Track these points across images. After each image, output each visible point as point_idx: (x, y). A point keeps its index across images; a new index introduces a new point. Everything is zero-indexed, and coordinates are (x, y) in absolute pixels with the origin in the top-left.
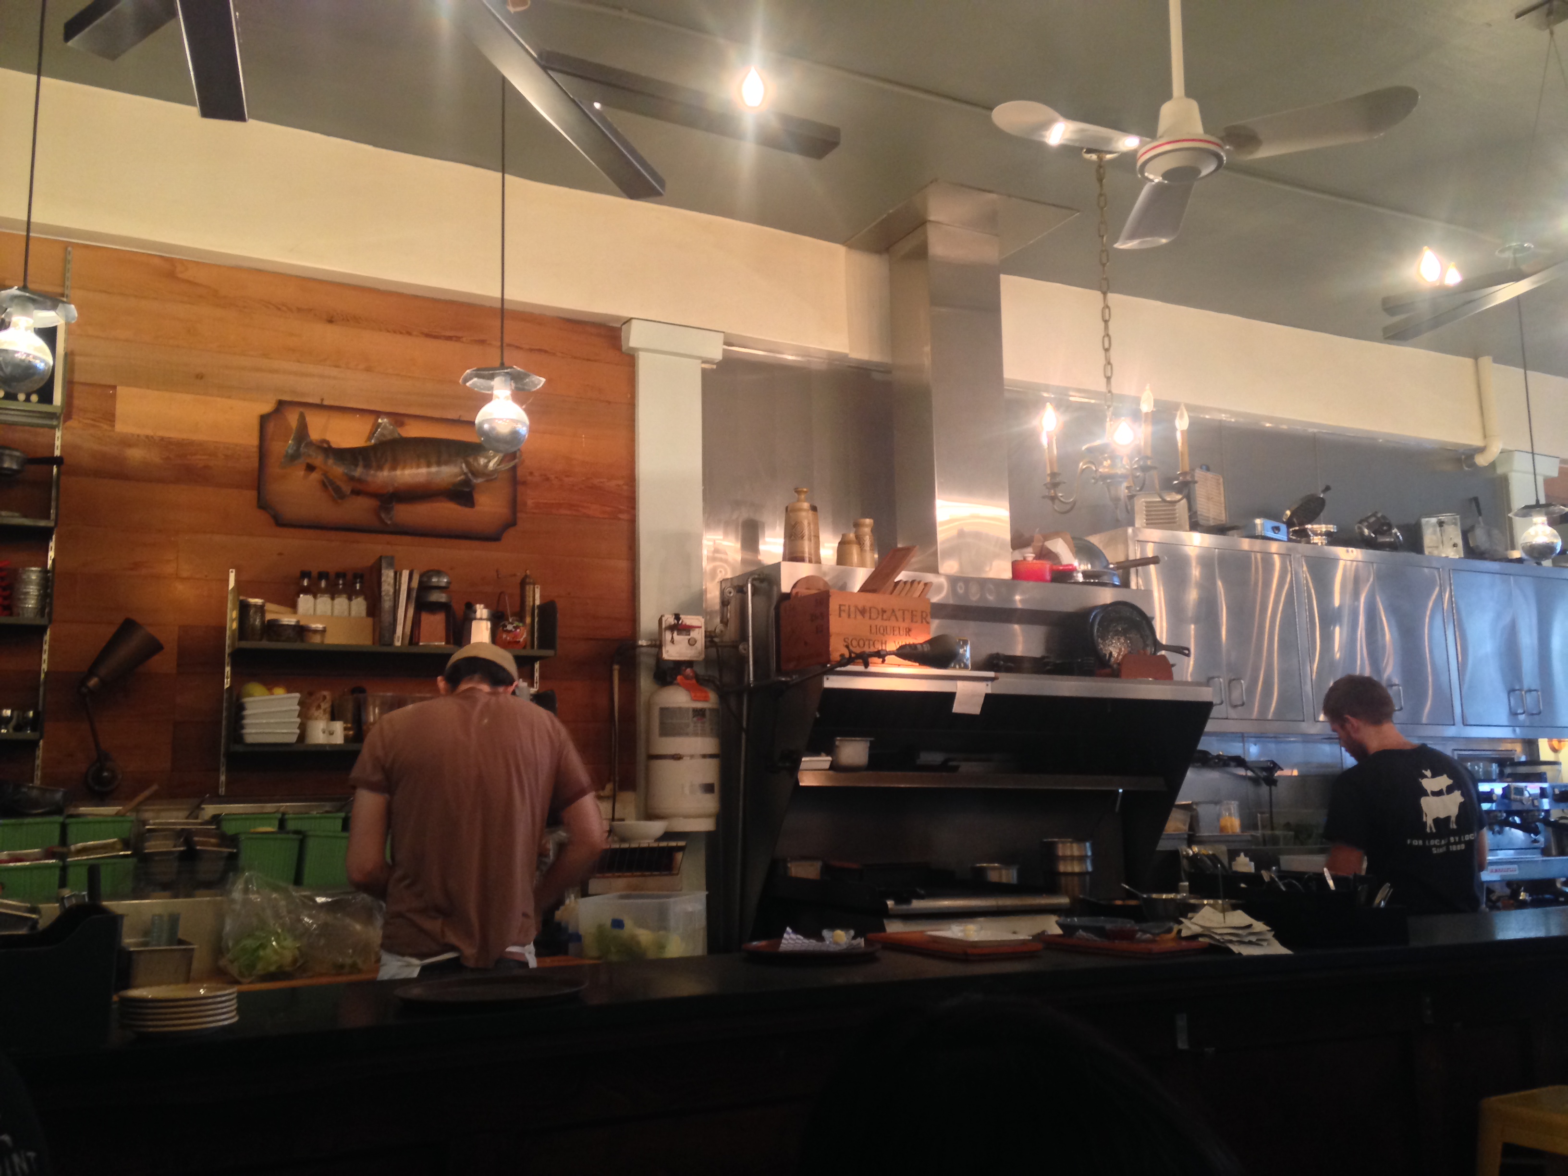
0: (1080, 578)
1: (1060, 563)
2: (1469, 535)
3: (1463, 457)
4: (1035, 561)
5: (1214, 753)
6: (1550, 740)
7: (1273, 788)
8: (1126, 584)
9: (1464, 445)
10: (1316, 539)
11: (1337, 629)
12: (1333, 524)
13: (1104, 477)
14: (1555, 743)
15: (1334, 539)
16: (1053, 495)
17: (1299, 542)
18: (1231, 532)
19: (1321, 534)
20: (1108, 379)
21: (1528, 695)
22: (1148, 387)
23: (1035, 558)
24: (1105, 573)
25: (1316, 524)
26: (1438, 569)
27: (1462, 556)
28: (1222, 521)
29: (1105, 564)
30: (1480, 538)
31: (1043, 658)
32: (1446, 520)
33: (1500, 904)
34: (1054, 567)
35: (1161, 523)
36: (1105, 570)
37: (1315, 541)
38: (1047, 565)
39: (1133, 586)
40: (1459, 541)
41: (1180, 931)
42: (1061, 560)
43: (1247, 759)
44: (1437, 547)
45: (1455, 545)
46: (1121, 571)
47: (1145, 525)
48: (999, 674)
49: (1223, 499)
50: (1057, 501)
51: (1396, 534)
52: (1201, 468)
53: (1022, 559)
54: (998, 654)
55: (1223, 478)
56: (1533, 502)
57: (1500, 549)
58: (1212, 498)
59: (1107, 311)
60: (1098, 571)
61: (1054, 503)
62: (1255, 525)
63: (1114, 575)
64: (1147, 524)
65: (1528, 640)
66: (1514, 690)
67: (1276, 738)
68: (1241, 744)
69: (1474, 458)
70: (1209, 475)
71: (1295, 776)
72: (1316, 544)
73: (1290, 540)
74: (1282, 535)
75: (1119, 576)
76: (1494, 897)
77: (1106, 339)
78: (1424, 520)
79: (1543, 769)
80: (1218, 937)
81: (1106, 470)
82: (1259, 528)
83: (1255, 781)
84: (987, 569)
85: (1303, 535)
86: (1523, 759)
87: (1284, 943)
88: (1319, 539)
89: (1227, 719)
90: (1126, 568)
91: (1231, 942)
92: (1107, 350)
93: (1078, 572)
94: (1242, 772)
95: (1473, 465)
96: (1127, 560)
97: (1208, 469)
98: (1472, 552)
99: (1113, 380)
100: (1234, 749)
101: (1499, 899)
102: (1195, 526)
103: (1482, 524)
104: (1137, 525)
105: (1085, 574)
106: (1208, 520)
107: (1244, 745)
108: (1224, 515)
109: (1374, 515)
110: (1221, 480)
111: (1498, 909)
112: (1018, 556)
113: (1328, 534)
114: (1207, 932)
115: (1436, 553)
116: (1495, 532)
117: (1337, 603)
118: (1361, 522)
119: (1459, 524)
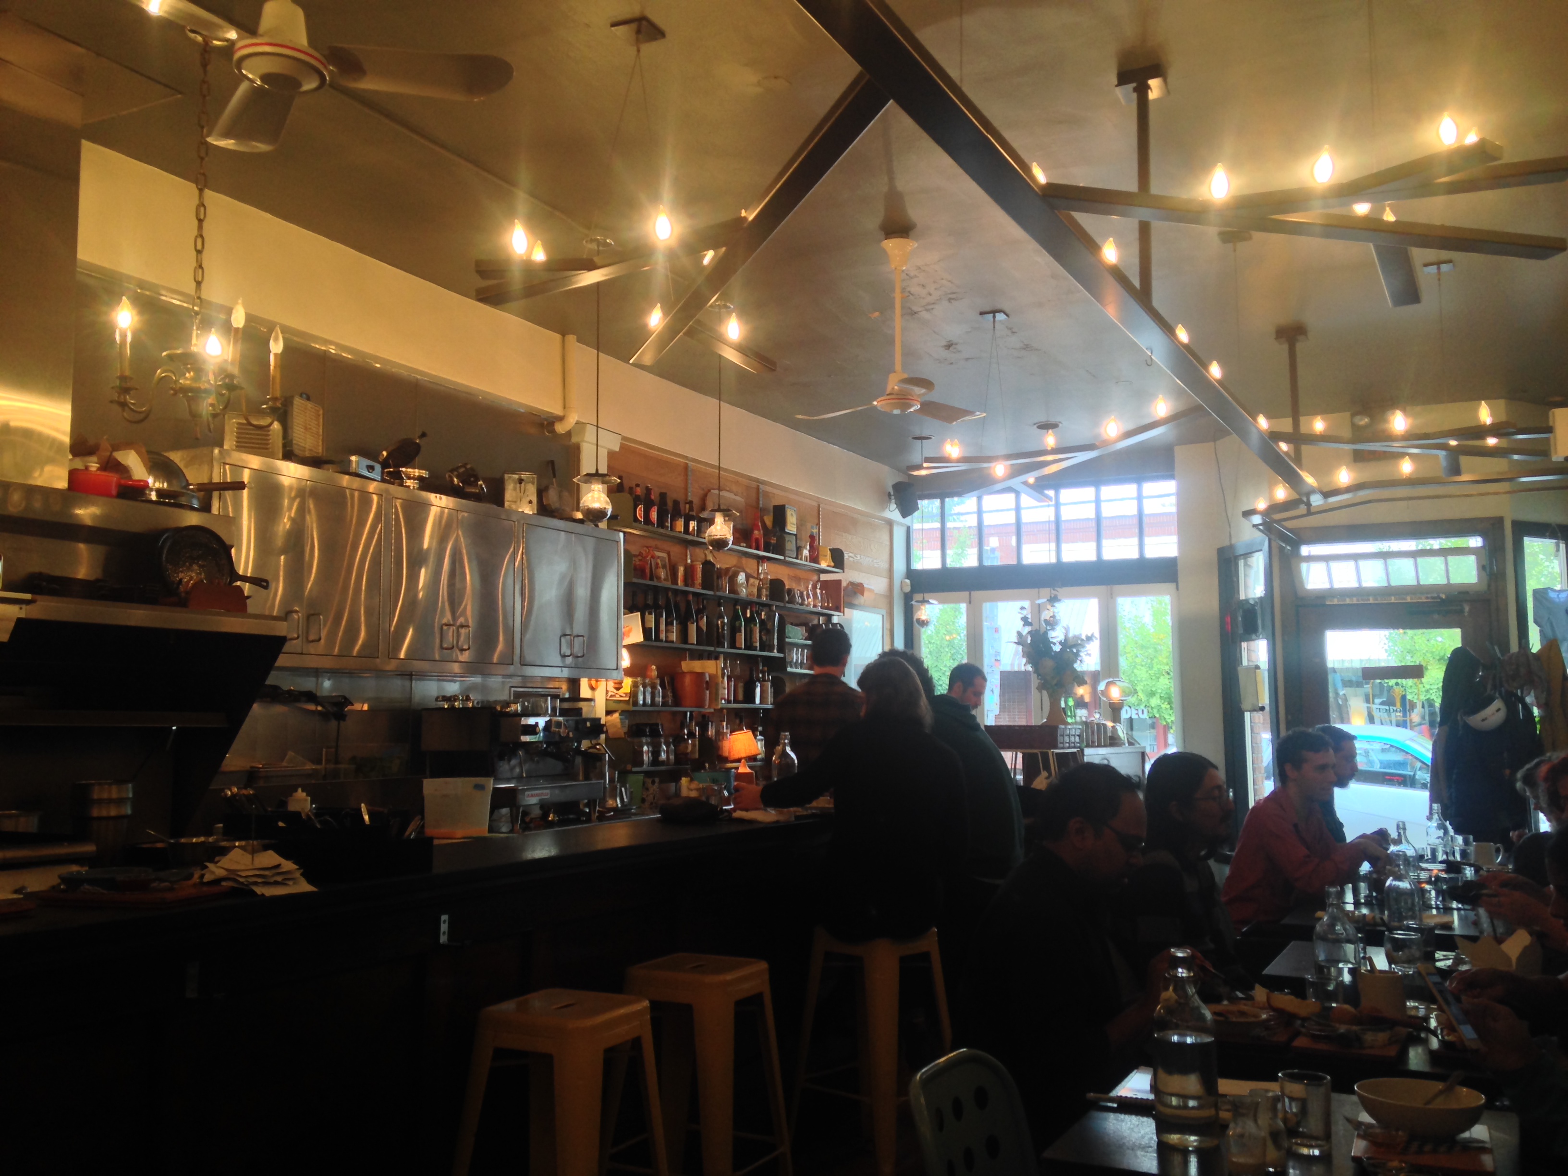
0: (154, 496)
1: (130, 477)
2: (544, 494)
3: (545, 423)
4: (99, 472)
5: (285, 688)
6: (590, 680)
7: (342, 723)
8: (206, 508)
9: (548, 412)
10: (409, 483)
11: (423, 571)
12: (426, 470)
13: (185, 390)
14: (593, 682)
15: (426, 485)
16: (123, 400)
17: (393, 484)
18: (326, 466)
19: (414, 478)
20: (199, 284)
21: (576, 639)
22: (240, 301)
23: (99, 469)
24: (182, 494)
25: (410, 468)
26: (514, 522)
27: (536, 512)
28: (318, 453)
29: (184, 484)
30: (552, 497)
31: (97, 581)
32: (525, 478)
33: (532, 825)
34: (123, 482)
35: (252, 448)
36: (184, 491)
37: (407, 484)
38: (113, 478)
39: (215, 510)
40: (534, 499)
41: (202, 876)
42: (132, 474)
43: (318, 694)
44: (515, 502)
45: (530, 502)
46: (202, 493)
47: (235, 448)
48: (38, 597)
49: (321, 431)
50: (126, 408)
51: (481, 485)
52: (301, 396)
53: (83, 468)
54: (40, 574)
55: (323, 410)
56: (594, 472)
57: (568, 509)
58: (310, 429)
59: (202, 209)
60: (175, 491)
61: (124, 410)
62: (350, 461)
63: (193, 497)
64: (237, 447)
65: (582, 592)
66: (565, 635)
67: (350, 673)
68: (314, 679)
69: (554, 425)
70: (309, 405)
71: (365, 711)
72: (409, 487)
73: (383, 480)
74: (376, 475)
75: (198, 499)
76: (527, 819)
77: (199, 241)
78: (506, 476)
79: (581, 704)
80: (241, 880)
81: (188, 382)
82: (354, 465)
83: (324, 716)
84: (36, 474)
85: (396, 478)
86: (567, 696)
87: (310, 881)
88: (413, 483)
89: (302, 654)
90: (208, 490)
91: (256, 883)
92: (199, 252)
93: (151, 490)
94: (311, 707)
95: (553, 431)
96: (211, 483)
97: (308, 399)
98: (544, 510)
99: (203, 285)
100: (307, 684)
101: (532, 820)
102: (289, 455)
103: (555, 484)
104: (225, 447)
105: (159, 492)
106: (304, 451)
107: (318, 680)
108: (320, 448)
109: (464, 466)
110: (321, 412)
111: (530, 829)
112: (79, 464)
113: (420, 479)
114: (232, 876)
115: (514, 507)
116: (566, 494)
117: (426, 546)
118: (452, 471)
119: (536, 483)
